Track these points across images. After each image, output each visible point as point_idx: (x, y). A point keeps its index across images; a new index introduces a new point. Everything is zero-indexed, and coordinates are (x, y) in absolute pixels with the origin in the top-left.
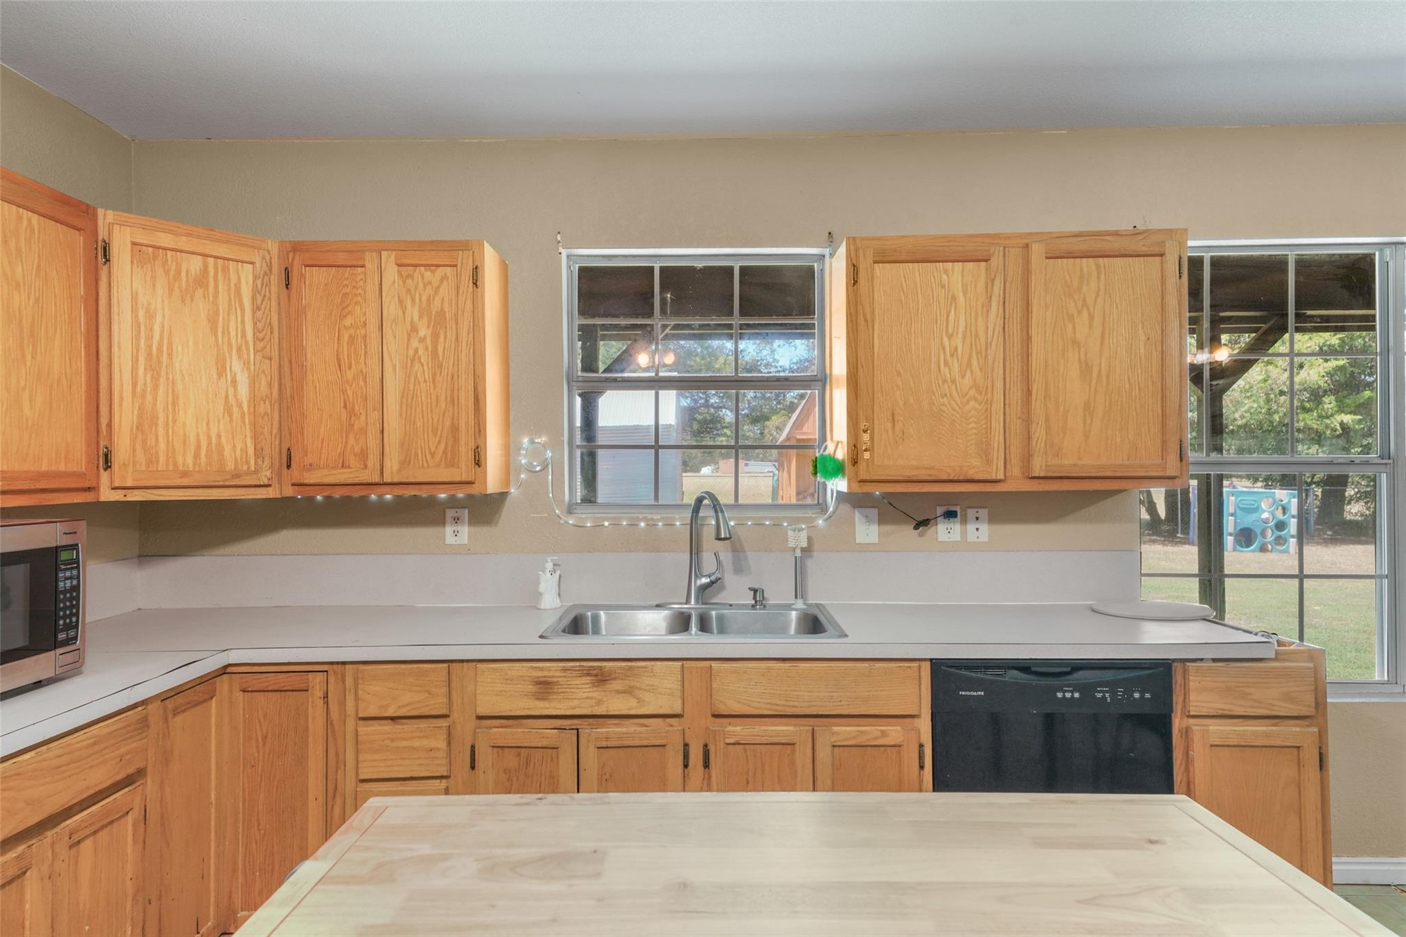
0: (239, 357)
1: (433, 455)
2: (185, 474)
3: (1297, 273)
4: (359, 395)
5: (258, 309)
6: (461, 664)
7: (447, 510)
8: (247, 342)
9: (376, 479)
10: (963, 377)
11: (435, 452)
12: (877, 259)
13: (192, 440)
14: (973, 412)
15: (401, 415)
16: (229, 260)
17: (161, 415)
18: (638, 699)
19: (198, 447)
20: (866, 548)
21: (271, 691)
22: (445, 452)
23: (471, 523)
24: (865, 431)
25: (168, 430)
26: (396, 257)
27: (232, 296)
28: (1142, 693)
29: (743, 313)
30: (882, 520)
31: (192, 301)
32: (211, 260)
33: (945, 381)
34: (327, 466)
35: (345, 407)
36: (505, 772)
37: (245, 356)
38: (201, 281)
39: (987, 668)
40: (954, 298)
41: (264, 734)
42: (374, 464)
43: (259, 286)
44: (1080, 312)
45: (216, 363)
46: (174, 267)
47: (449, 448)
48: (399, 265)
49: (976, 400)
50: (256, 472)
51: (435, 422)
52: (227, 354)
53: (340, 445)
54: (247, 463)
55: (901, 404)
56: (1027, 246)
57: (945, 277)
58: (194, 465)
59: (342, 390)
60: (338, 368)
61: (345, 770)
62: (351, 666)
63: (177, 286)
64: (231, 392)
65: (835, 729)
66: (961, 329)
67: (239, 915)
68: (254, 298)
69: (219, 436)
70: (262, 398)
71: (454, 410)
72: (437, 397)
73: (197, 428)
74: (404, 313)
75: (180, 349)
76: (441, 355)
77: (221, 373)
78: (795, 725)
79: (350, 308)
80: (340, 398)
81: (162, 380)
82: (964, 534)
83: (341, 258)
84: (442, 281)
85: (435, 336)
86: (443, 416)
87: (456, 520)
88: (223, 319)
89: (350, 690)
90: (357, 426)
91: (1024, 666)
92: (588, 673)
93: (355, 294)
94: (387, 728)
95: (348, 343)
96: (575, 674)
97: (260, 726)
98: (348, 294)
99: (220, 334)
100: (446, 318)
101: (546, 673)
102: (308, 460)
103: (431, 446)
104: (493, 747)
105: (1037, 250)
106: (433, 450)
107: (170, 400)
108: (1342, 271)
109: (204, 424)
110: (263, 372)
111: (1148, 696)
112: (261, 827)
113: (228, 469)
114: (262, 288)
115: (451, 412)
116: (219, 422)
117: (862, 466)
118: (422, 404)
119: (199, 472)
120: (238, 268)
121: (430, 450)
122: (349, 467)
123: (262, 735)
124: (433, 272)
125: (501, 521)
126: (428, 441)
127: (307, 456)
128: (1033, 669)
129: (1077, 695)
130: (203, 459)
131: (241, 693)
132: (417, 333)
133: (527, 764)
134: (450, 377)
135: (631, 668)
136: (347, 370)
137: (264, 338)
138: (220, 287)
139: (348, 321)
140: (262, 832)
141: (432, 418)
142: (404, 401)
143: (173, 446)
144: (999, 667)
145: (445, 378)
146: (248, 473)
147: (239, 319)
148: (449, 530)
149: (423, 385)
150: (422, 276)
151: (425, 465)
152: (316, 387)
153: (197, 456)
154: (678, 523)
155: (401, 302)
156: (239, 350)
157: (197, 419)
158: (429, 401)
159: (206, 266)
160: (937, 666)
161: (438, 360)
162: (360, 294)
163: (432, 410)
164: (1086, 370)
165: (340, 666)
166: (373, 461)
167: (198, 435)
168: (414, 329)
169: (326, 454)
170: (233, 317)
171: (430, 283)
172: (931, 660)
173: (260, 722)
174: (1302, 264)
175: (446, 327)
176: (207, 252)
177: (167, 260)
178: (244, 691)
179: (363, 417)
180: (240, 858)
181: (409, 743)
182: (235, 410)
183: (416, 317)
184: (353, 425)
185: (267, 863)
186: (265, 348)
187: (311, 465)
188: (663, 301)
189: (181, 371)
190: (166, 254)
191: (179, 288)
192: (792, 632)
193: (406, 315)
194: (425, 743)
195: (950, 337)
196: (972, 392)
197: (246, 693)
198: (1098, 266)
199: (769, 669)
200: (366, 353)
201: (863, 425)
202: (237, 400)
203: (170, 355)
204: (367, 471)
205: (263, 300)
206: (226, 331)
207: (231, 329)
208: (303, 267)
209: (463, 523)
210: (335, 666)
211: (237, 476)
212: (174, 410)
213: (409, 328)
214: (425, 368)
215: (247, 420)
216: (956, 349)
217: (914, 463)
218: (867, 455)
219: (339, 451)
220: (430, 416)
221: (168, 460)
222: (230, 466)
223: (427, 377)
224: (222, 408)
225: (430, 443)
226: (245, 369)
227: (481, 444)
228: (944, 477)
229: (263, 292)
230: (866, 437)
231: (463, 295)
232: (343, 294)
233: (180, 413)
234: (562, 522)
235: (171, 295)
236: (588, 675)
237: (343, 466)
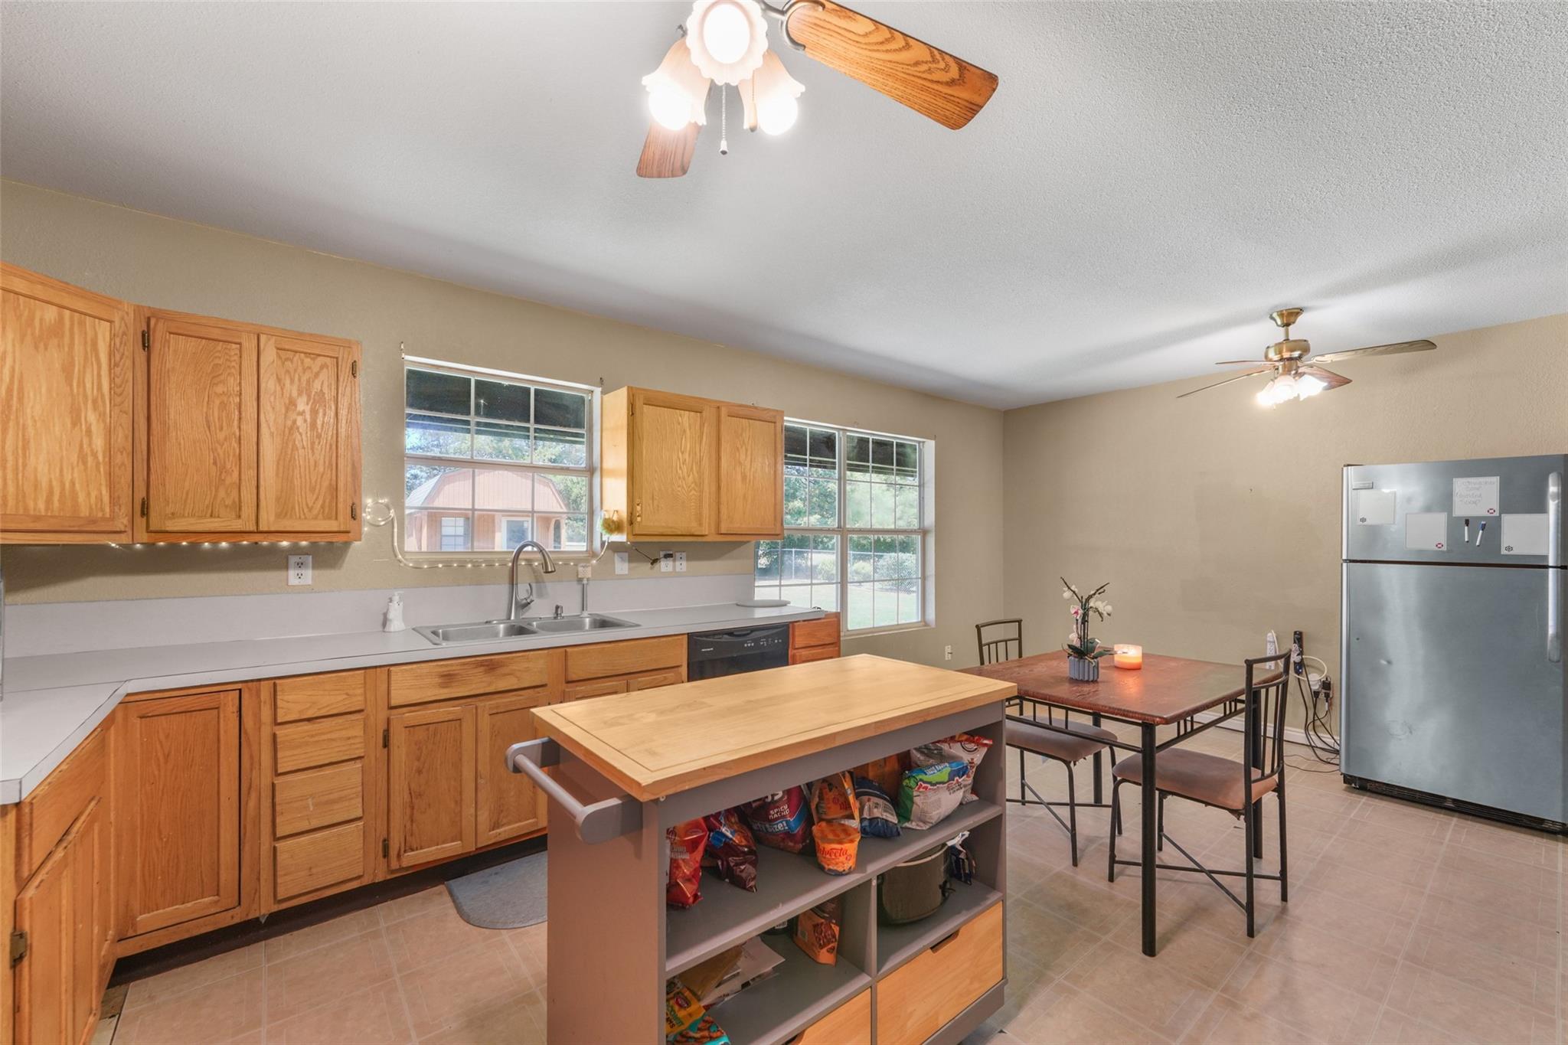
0: (95, 409)
1: (310, 509)
2: (37, 518)
3: (810, 438)
4: (231, 454)
5: (116, 365)
6: (374, 670)
7: (290, 556)
8: (103, 396)
9: (253, 528)
10: (689, 476)
11: (312, 507)
12: (645, 402)
13: (44, 484)
14: (693, 497)
15: (277, 475)
16: (86, 314)
17: (10, 458)
18: (517, 677)
19: (51, 493)
20: (621, 577)
21: (176, 713)
22: (323, 507)
23: (314, 568)
24: (638, 505)
25: (17, 474)
26: (276, 341)
27: (89, 350)
28: (778, 640)
29: (537, 421)
30: (630, 560)
31: (46, 349)
32: (67, 313)
33: (680, 478)
34: (193, 516)
35: (215, 463)
36: (416, 744)
37: (101, 409)
38: (56, 330)
39: (714, 635)
40: (685, 431)
41: (166, 753)
42: (249, 515)
43: (118, 344)
44: (742, 447)
45: (71, 412)
46: (26, 313)
47: (327, 504)
48: (278, 349)
49: (695, 490)
50: (112, 519)
51: (313, 481)
52: (82, 405)
53: (208, 497)
54: (102, 510)
55: (657, 489)
56: (718, 407)
57: (680, 419)
58: (47, 509)
59: (212, 449)
60: (206, 429)
61: (260, 769)
62: (266, 682)
63: (29, 332)
64: (85, 441)
65: (640, 679)
66: (688, 449)
67: (138, 919)
68: (111, 355)
69: (73, 483)
70: (119, 450)
71: (332, 474)
72: (316, 462)
73: (49, 473)
74: (282, 389)
75: (32, 394)
76: (319, 427)
77: (76, 422)
78: (617, 681)
79: (222, 378)
80: (209, 456)
81: (11, 424)
82: (674, 567)
83: (215, 333)
84: (322, 367)
85: (314, 412)
86: (322, 477)
87: (300, 565)
88: (79, 371)
89: (265, 702)
90: (228, 481)
91: (730, 633)
92: (481, 664)
93: (229, 367)
94: (305, 727)
95: (219, 408)
96: (472, 666)
97: (162, 746)
98: (220, 365)
99: (75, 384)
100: (325, 398)
101: (449, 668)
102: (169, 510)
103: (309, 502)
104: (406, 727)
105: (724, 411)
106: (310, 505)
107: (20, 444)
108: (825, 439)
109: (58, 470)
110: (121, 425)
111: (780, 641)
112: (163, 836)
113: (82, 515)
114: (120, 346)
115: (329, 475)
116: (73, 469)
117: (636, 526)
118: (300, 467)
119: (51, 517)
120: (95, 324)
121: (307, 505)
122: (218, 517)
123: (164, 754)
124: (313, 359)
125: (345, 565)
126: (306, 498)
127: (168, 505)
128: (735, 633)
129: (753, 644)
130: (56, 504)
131: (139, 719)
132: (296, 407)
133: (435, 735)
134: (328, 447)
135: (513, 658)
136: (218, 431)
137: (121, 394)
138: (76, 342)
139: (219, 389)
140: (165, 840)
141: (310, 478)
142: (281, 463)
143: (23, 490)
144: (719, 634)
145: (324, 447)
146: (103, 519)
147: (95, 373)
148: (292, 573)
149: (301, 451)
150: (302, 363)
151: (303, 517)
152: (180, 444)
153: (49, 501)
154: (497, 564)
155: (279, 380)
156: (95, 402)
157: (50, 465)
158: (307, 464)
159: (61, 318)
160: (691, 636)
161: (317, 432)
162: (234, 367)
163: (309, 472)
164: (744, 477)
165: (255, 683)
166: (248, 511)
167: (51, 481)
168: (292, 403)
169: (192, 505)
170: (89, 370)
171: (310, 368)
172: (688, 634)
173: (161, 742)
174: (813, 435)
175: (325, 406)
176: (65, 303)
177: (19, 305)
178: (141, 717)
179: (236, 474)
180: (139, 866)
181: (329, 736)
182: (90, 459)
183: (295, 394)
184: (224, 480)
185: (171, 865)
186: (123, 402)
187: (173, 514)
188: (477, 405)
189: (33, 417)
190: (18, 299)
191: (32, 334)
192: (587, 627)
193: (285, 391)
194: (345, 734)
195: (682, 453)
196: (693, 485)
197: (143, 719)
198: (749, 423)
199: (603, 648)
200: (240, 419)
201: (637, 501)
202: (92, 450)
203: (21, 399)
204: (240, 521)
205: (121, 359)
206: (82, 383)
207: (86, 380)
208: (168, 334)
209: (307, 567)
210: (250, 684)
211: (94, 522)
212: (24, 455)
213: (287, 402)
214: (304, 436)
215: (102, 469)
216: (685, 460)
217: (664, 524)
218: (639, 519)
219: (207, 502)
220: (307, 477)
221: (17, 503)
222: (84, 512)
223: (305, 443)
224: (76, 456)
225: (308, 499)
226: (101, 421)
227: (356, 502)
228: (680, 533)
229: (121, 350)
230: (639, 508)
231: (343, 382)
232: (214, 365)
233: (31, 458)
234: (402, 565)
235: (22, 341)
236: (482, 666)
237: (211, 516)
